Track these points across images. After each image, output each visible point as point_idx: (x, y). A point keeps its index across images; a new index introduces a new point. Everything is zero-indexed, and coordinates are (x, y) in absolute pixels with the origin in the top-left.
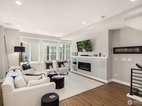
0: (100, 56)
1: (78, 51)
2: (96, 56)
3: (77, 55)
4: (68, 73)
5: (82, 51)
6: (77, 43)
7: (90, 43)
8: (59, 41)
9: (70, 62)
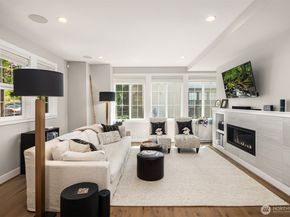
0: (283, 110)
1: (228, 96)
2: (272, 108)
3: (226, 107)
4: (198, 150)
5: (235, 96)
6: (224, 74)
7: (251, 72)
8: (186, 76)
9: (211, 123)
